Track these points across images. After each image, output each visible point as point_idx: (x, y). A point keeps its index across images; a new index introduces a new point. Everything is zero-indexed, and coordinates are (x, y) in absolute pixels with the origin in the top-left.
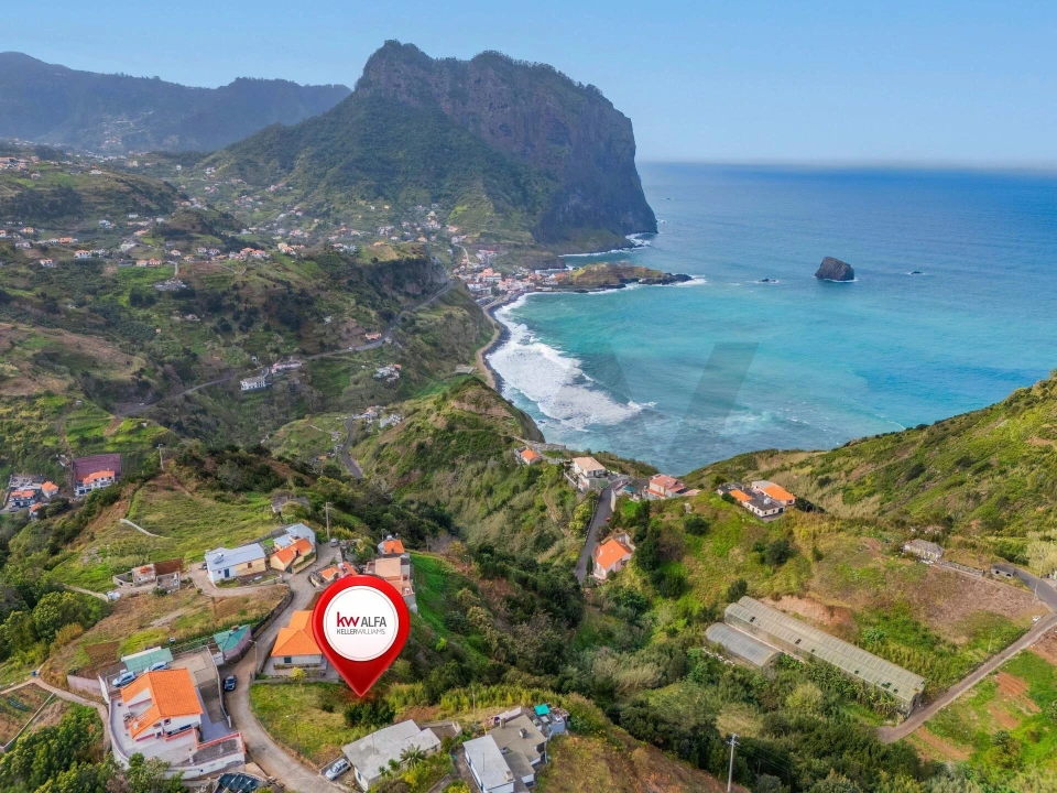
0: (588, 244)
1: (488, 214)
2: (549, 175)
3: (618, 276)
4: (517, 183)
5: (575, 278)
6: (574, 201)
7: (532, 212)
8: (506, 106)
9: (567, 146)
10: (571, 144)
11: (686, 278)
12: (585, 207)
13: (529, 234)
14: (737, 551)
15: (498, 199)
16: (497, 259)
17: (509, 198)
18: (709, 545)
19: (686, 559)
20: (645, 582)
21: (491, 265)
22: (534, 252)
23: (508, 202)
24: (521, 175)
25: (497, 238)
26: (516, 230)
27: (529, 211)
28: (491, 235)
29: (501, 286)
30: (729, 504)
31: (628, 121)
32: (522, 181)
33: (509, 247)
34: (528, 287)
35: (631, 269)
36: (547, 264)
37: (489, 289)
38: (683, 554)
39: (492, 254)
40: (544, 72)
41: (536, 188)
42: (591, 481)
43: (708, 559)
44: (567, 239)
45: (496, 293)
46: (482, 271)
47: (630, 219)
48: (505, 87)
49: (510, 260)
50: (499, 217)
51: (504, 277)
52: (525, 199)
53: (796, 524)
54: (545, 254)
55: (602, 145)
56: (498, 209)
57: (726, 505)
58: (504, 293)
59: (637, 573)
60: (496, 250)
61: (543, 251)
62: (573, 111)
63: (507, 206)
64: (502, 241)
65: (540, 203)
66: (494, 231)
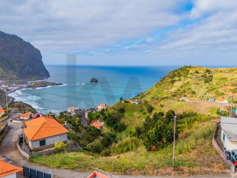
0: (33, 79)
1: (1, 71)
2: (19, 62)
3: (44, 84)
4: (9, 64)
5: (32, 85)
6: (27, 68)
7: (15, 71)
8: (4, 44)
9: (24, 55)
10: (25, 54)
11: (62, 84)
12: (30, 70)
13: (15, 76)
14: (135, 113)
15: (4, 67)
16: (6, 82)
17: (7, 67)
18: (126, 114)
19: (122, 120)
20: (111, 130)
21: (4, 84)
22: (17, 80)
23: (7, 68)
24: (10, 62)
25: (5, 77)
26: (11, 75)
27: (14, 71)
28: (3, 76)
29: (9, 88)
30: (127, 103)
31: (39, 51)
32: (11, 63)
33: (9, 79)
34: (18, 88)
35: (47, 83)
36: (23, 83)
37: (5, 89)
38: (120, 119)
39: (4, 81)
40: (15, 37)
41: (16, 65)
42: (76, 113)
43: (128, 118)
44: (26, 78)
45: (8, 90)
46: (1, 85)
47: (43, 74)
48: (3, 39)
49: (10, 83)
50: (5, 72)
51: (9, 86)
52: (12, 68)
53: (149, 102)
54: (21, 81)
55: (33, 55)
56: (4, 70)
57: (126, 104)
58: (10, 90)
59: (108, 128)
60: (5, 80)
61: (20, 80)
62: (24, 46)
63: (7, 69)
64: (7, 78)
65: (17, 68)
66: (4, 75)
